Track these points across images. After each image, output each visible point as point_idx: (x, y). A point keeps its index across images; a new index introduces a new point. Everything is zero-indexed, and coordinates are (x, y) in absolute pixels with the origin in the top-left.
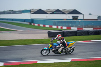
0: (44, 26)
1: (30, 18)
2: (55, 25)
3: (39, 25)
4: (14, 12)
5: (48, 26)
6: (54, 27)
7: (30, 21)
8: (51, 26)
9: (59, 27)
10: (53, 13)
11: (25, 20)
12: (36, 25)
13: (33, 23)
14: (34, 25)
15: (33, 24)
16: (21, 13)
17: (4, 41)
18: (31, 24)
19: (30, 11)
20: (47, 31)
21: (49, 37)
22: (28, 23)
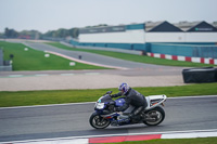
0: (175, 58)
1: (143, 42)
2: (198, 56)
3: (163, 57)
4: (110, 29)
5: (181, 58)
6: (196, 60)
7: (144, 48)
8: (188, 59)
9: (207, 61)
10: (192, 30)
11: (132, 47)
12: (157, 56)
13: (150, 51)
14: (152, 56)
15: (149, 54)
16: (124, 31)
17: (88, 90)
18: (145, 54)
19: (143, 26)
20: (181, 69)
21: (186, 82)
22: (140, 53)
